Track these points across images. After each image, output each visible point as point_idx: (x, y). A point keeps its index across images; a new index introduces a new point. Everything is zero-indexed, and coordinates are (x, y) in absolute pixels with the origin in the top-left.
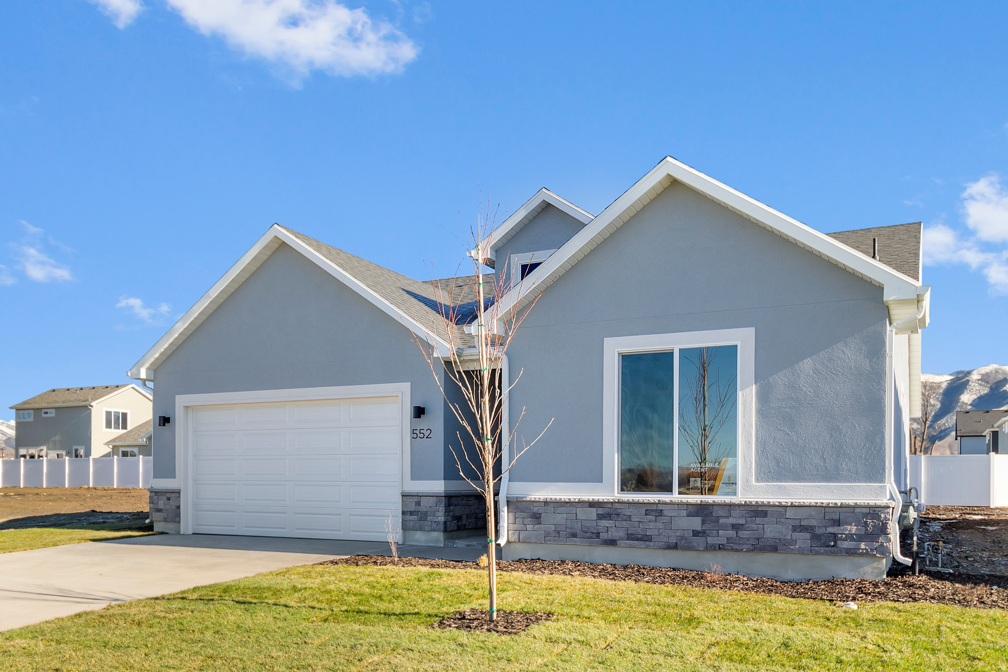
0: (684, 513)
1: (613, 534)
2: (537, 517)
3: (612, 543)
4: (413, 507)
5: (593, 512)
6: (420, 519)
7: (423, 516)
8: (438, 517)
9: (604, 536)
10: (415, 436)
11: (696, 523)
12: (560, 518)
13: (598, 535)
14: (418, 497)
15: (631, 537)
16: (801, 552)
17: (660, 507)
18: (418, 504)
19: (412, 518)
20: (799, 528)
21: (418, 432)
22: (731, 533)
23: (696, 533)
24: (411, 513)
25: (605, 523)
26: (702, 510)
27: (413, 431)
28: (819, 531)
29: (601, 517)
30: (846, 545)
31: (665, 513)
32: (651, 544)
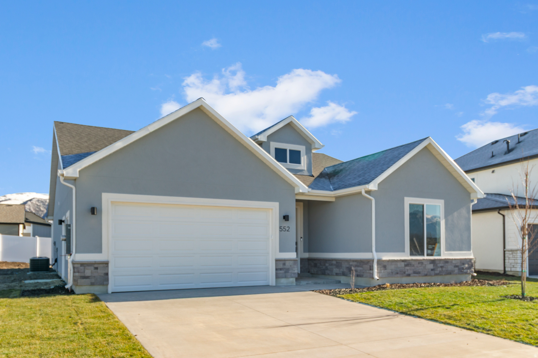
0: (429, 263)
1: (410, 272)
2: (385, 267)
3: (409, 275)
4: (281, 266)
5: (403, 264)
6: (286, 272)
7: (287, 271)
8: (294, 271)
9: (407, 273)
10: (281, 230)
11: (431, 266)
12: (393, 267)
13: (405, 272)
14: (284, 261)
15: (415, 273)
16: (456, 274)
17: (422, 261)
18: (284, 264)
19: (281, 272)
20: (456, 266)
21: (282, 228)
22: (440, 269)
23: (432, 270)
24: (281, 269)
25: (407, 268)
26: (433, 262)
27: (280, 227)
28: (460, 267)
29: (406, 266)
30: (465, 271)
31: (424, 263)
32: (420, 275)
